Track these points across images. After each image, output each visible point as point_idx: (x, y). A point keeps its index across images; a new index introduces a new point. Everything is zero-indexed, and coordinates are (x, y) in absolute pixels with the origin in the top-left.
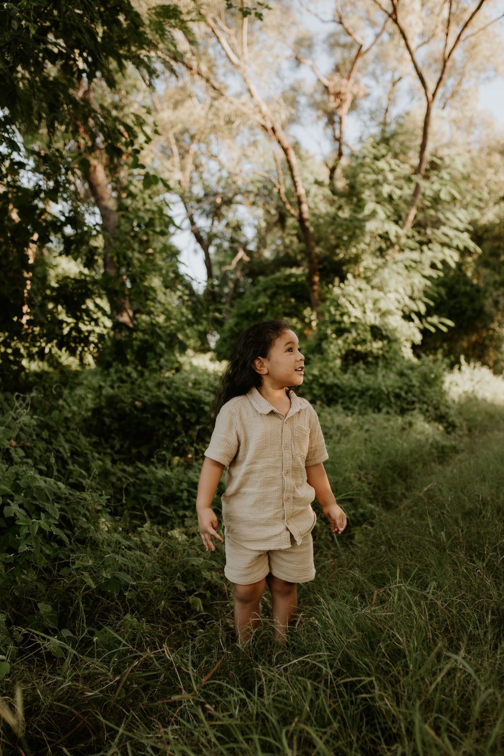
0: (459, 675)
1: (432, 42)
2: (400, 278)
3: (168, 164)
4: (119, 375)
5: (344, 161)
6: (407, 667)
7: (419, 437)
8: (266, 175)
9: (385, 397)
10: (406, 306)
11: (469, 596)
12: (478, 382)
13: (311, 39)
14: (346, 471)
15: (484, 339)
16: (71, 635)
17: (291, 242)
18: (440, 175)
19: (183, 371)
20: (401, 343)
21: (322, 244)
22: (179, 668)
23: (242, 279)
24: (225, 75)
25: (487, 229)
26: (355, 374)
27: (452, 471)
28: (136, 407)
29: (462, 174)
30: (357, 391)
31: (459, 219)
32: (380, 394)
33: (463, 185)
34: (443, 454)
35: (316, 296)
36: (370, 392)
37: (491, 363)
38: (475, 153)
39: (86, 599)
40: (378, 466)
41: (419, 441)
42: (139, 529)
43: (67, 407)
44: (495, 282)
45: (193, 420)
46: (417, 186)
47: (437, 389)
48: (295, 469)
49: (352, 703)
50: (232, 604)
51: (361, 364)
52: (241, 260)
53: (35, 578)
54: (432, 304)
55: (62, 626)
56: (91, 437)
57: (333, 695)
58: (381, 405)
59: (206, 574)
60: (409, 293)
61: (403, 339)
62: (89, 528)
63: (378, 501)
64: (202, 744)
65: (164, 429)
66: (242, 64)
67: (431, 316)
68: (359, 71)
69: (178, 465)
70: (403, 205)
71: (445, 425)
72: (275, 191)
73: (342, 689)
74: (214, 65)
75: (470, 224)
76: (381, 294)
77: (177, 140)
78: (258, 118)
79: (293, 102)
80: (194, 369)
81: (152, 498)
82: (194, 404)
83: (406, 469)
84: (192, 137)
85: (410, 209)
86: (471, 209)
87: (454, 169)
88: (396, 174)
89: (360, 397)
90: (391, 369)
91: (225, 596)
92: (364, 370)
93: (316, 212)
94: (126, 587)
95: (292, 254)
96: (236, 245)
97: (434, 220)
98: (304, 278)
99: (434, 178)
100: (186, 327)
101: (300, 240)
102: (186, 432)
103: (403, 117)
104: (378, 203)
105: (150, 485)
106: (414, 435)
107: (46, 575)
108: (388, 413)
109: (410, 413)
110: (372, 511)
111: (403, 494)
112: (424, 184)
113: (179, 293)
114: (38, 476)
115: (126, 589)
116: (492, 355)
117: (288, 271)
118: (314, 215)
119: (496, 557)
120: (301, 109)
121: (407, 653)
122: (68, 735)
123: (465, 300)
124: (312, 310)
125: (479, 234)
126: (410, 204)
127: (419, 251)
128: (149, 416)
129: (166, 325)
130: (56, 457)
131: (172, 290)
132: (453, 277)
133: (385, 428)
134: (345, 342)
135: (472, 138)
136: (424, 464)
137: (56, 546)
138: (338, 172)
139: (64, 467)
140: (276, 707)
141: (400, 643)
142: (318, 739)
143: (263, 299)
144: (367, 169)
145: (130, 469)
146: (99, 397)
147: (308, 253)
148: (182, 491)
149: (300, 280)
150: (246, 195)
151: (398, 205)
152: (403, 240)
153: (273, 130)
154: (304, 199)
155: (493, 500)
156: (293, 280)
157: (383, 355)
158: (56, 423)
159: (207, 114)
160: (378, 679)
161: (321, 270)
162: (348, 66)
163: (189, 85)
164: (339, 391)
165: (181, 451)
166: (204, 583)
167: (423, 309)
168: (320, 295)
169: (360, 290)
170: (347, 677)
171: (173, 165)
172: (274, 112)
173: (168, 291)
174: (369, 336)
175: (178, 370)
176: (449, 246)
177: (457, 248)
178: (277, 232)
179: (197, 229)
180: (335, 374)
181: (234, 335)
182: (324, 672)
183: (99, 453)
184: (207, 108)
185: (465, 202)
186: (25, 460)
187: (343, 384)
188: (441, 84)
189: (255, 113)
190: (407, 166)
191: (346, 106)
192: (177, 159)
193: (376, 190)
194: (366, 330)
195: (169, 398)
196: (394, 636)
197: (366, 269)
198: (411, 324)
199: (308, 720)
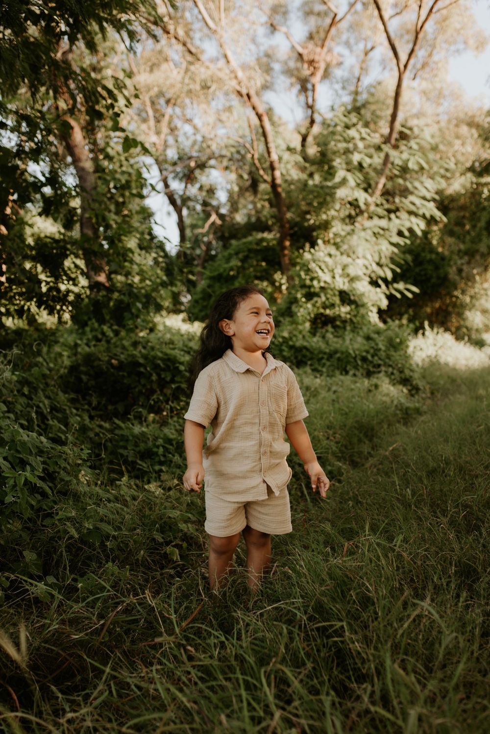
0: (424, 621)
1: (404, 13)
2: (368, 245)
3: (144, 127)
4: (94, 333)
5: (316, 129)
6: (376, 613)
7: (384, 399)
8: (241, 140)
9: (352, 360)
10: (373, 272)
11: (433, 549)
12: (441, 347)
13: (285, 6)
14: (315, 430)
15: (447, 306)
16: (55, 581)
17: (263, 206)
18: (409, 145)
19: (156, 331)
20: (367, 308)
21: (293, 209)
22: (160, 613)
23: (214, 242)
24: (201, 40)
25: (453, 199)
26: (323, 337)
27: (416, 432)
28: (112, 365)
29: (430, 144)
30: (325, 353)
31: (426, 188)
32: (347, 356)
33: (431, 156)
34: (407, 416)
35: (286, 260)
36: (338, 355)
37: (453, 329)
38: (443, 124)
39: (69, 548)
40: (345, 426)
41: (385, 402)
42: (118, 482)
43: (45, 364)
44: (460, 251)
45: (168, 379)
46: (387, 156)
47: (402, 353)
48: (272, 425)
49: (324, 646)
50: (207, 554)
51: (330, 328)
52: (213, 223)
53: (20, 527)
54: (398, 270)
55: (46, 573)
56: (69, 393)
57: (307, 638)
58: (348, 368)
59: (182, 526)
60: (377, 259)
61: (369, 304)
62: (70, 481)
63: (345, 460)
64: (184, 683)
65: (140, 387)
66: (219, 29)
67: (398, 283)
68: (332, 40)
69: (154, 422)
70: (372, 174)
71: (409, 388)
72: (249, 156)
73: (315, 633)
74: (191, 30)
75: (437, 193)
76: (350, 260)
77: (153, 103)
78: (234, 83)
79: (268, 70)
80: (168, 329)
81: (129, 453)
82: (169, 363)
83: (372, 429)
84: (168, 102)
85: (379, 178)
86: (438, 178)
87: (422, 139)
88: (367, 142)
89: (328, 360)
90: (358, 333)
91: (200, 547)
92: (332, 333)
93: (288, 178)
94: (108, 537)
95: (263, 219)
96: (209, 208)
97: (402, 188)
98: (275, 242)
99: (403, 148)
100: (160, 288)
101: (271, 205)
102: (161, 391)
103: (374, 87)
104: (348, 170)
105: (127, 440)
106: (380, 397)
107: (30, 525)
108: (355, 375)
109: (376, 375)
110: (340, 468)
111: (369, 453)
112: (393, 153)
113: (154, 255)
114: (21, 430)
115: (108, 540)
116: (454, 321)
117: (260, 235)
118: (286, 181)
119: (458, 513)
120: (275, 75)
121: (375, 600)
122: (55, 674)
123: (430, 267)
124: (282, 274)
125: (445, 204)
126: (379, 173)
127: (387, 219)
128: (125, 374)
129: (140, 286)
130: (37, 413)
131: (147, 252)
132: (419, 245)
133: (352, 390)
134: (314, 305)
135: (441, 109)
136: (389, 425)
137: (39, 497)
138: (310, 139)
139: (43, 422)
140: (253, 650)
141: (369, 591)
142: (293, 679)
143: (235, 262)
144: (338, 137)
145: (107, 425)
146: (75, 354)
147: (279, 219)
148: (158, 447)
149: (271, 244)
150: (220, 159)
151: (367, 173)
152: (372, 208)
153: (248, 96)
154: (276, 165)
155: (455, 460)
156: (265, 244)
157: (351, 319)
158: (36, 379)
159: (183, 78)
160: (349, 624)
161: (292, 236)
162: (322, 35)
163: (165, 49)
164: (308, 354)
165: (156, 408)
166: (180, 534)
167: (389, 276)
168: (290, 259)
169: (330, 255)
170: (319, 622)
171: (149, 128)
172: (250, 78)
173: (143, 252)
174: (337, 300)
175: (152, 330)
176: (416, 215)
177: (424, 216)
178: (249, 196)
179: (171, 192)
180: (304, 337)
181: (206, 296)
182: (298, 617)
183: (77, 409)
184: (182, 72)
185: (432, 172)
186: (6, 415)
187: (312, 346)
188: (413, 55)
189: (230, 79)
190: (377, 135)
191: (319, 74)
192: (152, 122)
193: (347, 157)
194: (335, 295)
195: (145, 357)
196: (364, 584)
197: (335, 235)
198: (378, 290)
199: (283, 661)
